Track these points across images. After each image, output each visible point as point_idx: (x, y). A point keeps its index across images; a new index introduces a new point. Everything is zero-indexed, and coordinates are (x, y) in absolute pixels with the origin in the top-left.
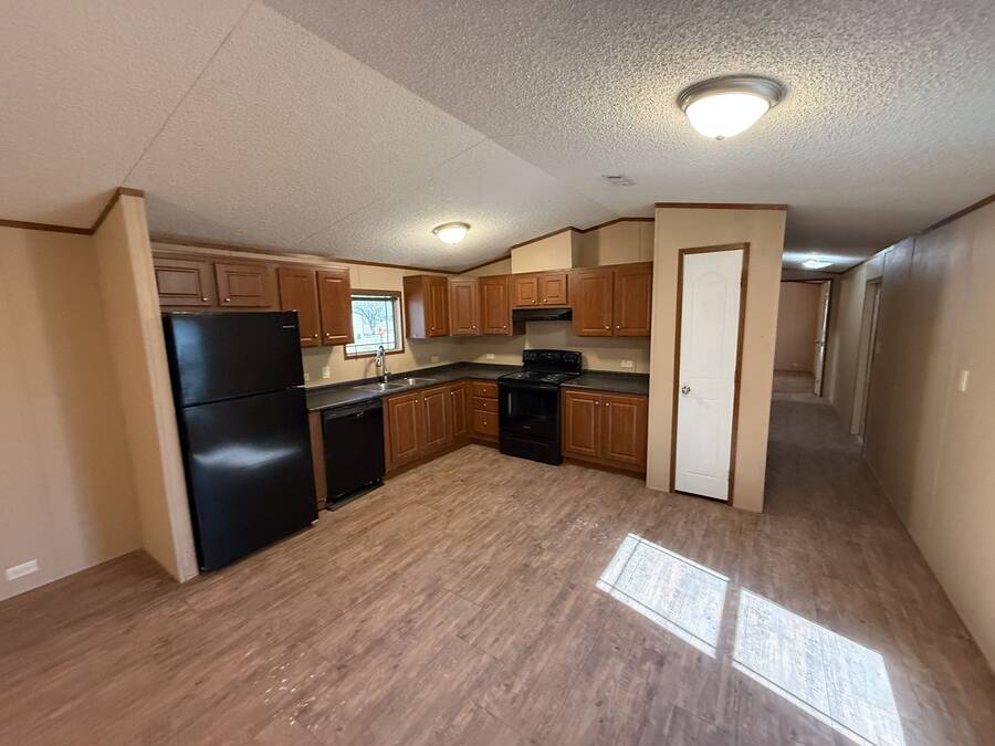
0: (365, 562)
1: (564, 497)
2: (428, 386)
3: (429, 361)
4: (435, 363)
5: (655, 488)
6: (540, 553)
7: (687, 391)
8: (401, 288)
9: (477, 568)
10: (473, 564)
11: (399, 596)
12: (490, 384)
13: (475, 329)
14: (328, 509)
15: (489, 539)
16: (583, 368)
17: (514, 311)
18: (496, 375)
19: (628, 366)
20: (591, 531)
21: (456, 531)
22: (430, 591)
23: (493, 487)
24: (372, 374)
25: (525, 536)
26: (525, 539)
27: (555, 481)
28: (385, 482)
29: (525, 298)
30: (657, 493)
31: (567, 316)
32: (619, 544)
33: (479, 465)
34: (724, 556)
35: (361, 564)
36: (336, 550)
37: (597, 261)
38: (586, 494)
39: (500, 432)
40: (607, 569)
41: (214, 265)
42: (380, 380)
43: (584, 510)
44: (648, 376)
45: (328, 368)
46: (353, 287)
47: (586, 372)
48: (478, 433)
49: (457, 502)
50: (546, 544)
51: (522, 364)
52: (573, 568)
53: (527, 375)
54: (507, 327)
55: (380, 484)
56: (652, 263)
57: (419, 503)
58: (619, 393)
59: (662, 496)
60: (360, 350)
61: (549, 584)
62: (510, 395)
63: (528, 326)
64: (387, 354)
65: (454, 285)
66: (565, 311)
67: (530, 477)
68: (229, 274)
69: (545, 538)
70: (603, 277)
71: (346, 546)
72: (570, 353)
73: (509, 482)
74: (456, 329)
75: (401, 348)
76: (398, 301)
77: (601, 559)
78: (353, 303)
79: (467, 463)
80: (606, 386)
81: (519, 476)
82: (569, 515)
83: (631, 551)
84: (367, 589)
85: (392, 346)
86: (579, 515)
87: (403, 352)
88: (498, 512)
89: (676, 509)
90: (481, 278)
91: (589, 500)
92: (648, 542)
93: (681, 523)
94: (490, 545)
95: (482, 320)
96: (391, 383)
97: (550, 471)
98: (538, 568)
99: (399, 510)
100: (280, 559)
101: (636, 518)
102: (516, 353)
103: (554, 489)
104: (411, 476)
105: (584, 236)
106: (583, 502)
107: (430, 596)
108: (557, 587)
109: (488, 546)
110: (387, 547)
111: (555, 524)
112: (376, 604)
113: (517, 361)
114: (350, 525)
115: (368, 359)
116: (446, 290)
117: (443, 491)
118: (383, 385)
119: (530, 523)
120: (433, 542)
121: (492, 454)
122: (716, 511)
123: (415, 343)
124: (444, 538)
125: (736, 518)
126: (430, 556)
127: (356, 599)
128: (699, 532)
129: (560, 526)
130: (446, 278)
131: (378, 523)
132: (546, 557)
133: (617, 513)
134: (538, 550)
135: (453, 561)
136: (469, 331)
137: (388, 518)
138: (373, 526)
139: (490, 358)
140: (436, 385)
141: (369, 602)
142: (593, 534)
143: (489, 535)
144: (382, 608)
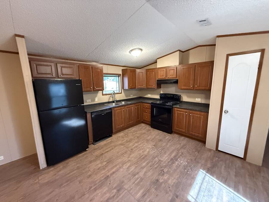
0: (99, 169)
1: (173, 148)
2: (128, 105)
3: (130, 96)
4: (132, 97)
5: (209, 148)
6: (163, 175)
7: (226, 112)
8: (121, 73)
9: (138, 178)
10: (137, 176)
11: (107, 189)
12: (148, 105)
13: (144, 86)
14: (93, 144)
15: (144, 164)
16: (181, 100)
17: (157, 80)
18: (150, 102)
19: (198, 100)
20: (184, 166)
21: (133, 159)
22: (118, 188)
23: (148, 141)
24: (111, 100)
25: (157, 165)
26: (158, 166)
27: (170, 140)
28: (113, 135)
29: (161, 76)
30: (210, 150)
31: (176, 82)
32: (196, 175)
33: (144, 131)
34: (248, 189)
35: (97, 170)
36: (91, 162)
37: (188, 63)
38: (182, 148)
39: (151, 120)
40: (192, 189)
41: (57, 64)
42: (113, 102)
43: (181, 155)
44: (209, 105)
45: (97, 98)
46: (104, 72)
47: (182, 102)
48: (144, 120)
49: (135, 146)
50: (166, 170)
51: (159, 98)
52: (177, 185)
53: (161, 102)
54: (155, 86)
55: (111, 136)
56: (214, 61)
57: (122, 144)
58: (196, 110)
59: (212, 151)
60: (107, 93)
61: (167, 193)
62: (155, 109)
63: (162, 86)
64: (116, 94)
65: (138, 72)
66: (176, 80)
67: (161, 138)
68: (62, 67)
69: (165, 167)
70: (191, 68)
71: (95, 160)
72: (177, 95)
73: (153, 139)
74: (138, 86)
75: (121, 92)
76: (120, 77)
77: (189, 182)
78: (104, 77)
79: (140, 130)
80: (190, 108)
81: (157, 137)
82: (175, 156)
83: (202, 179)
84: (97, 182)
85: (118, 91)
86: (179, 157)
87: (121, 93)
88: (149, 152)
89: (219, 159)
90: (146, 69)
91: (182, 150)
92: (209, 175)
93: (223, 167)
94: (144, 167)
95: (147, 83)
96: (117, 103)
97: (168, 136)
98: (162, 183)
99: (115, 147)
100: (72, 163)
101: (203, 162)
102: (158, 94)
103: (169, 144)
104: (121, 134)
105: (184, 54)
106: (180, 151)
107: (118, 191)
108: (170, 196)
109: (143, 168)
110: (108, 163)
111: (169, 160)
112: (98, 191)
113: (158, 97)
114: (98, 152)
115: (110, 95)
116: (135, 73)
117: (130, 141)
118: (114, 104)
119: (160, 159)
120: (123, 163)
121: (148, 127)
122: (239, 163)
123: (125, 90)
124: (128, 161)
125: (249, 167)
126: (121, 170)
127: (91, 187)
128: (233, 173)
129: (171, 162)
130: (136, 70)
131: (107, 152)
132: (166, 177)
133: (194, 158)
134: (162, 173)
135: (129, 174)
136: (142, 87)
137: (111, 150)
138: (105, 153)
139: (149, 96)
140: (131, 104)
141: (95, 189)
142: (185, 167)
143: (144, 162)
144: (100, 194)
